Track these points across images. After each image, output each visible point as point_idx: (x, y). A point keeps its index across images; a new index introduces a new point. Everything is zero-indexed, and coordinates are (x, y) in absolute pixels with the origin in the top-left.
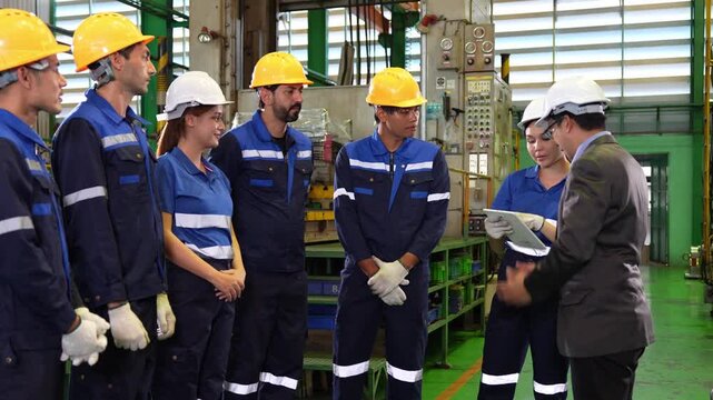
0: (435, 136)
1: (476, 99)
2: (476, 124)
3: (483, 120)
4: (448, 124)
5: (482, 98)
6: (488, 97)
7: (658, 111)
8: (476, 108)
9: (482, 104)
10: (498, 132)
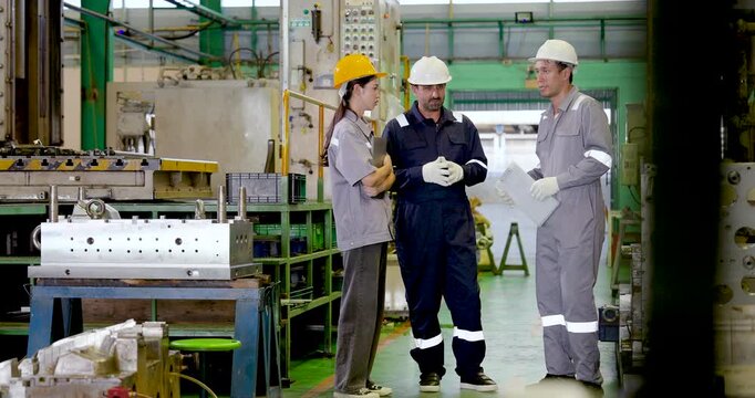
0: (301, 64)
1: (356, 14)
2: (355, 47)
3: (365, 43)
4: (319, 47)
5: (363, 13)
6: (371, 13)
7: (603, 25)
8: (356, 26)
9: (363, 22)
10: (384, 59)
